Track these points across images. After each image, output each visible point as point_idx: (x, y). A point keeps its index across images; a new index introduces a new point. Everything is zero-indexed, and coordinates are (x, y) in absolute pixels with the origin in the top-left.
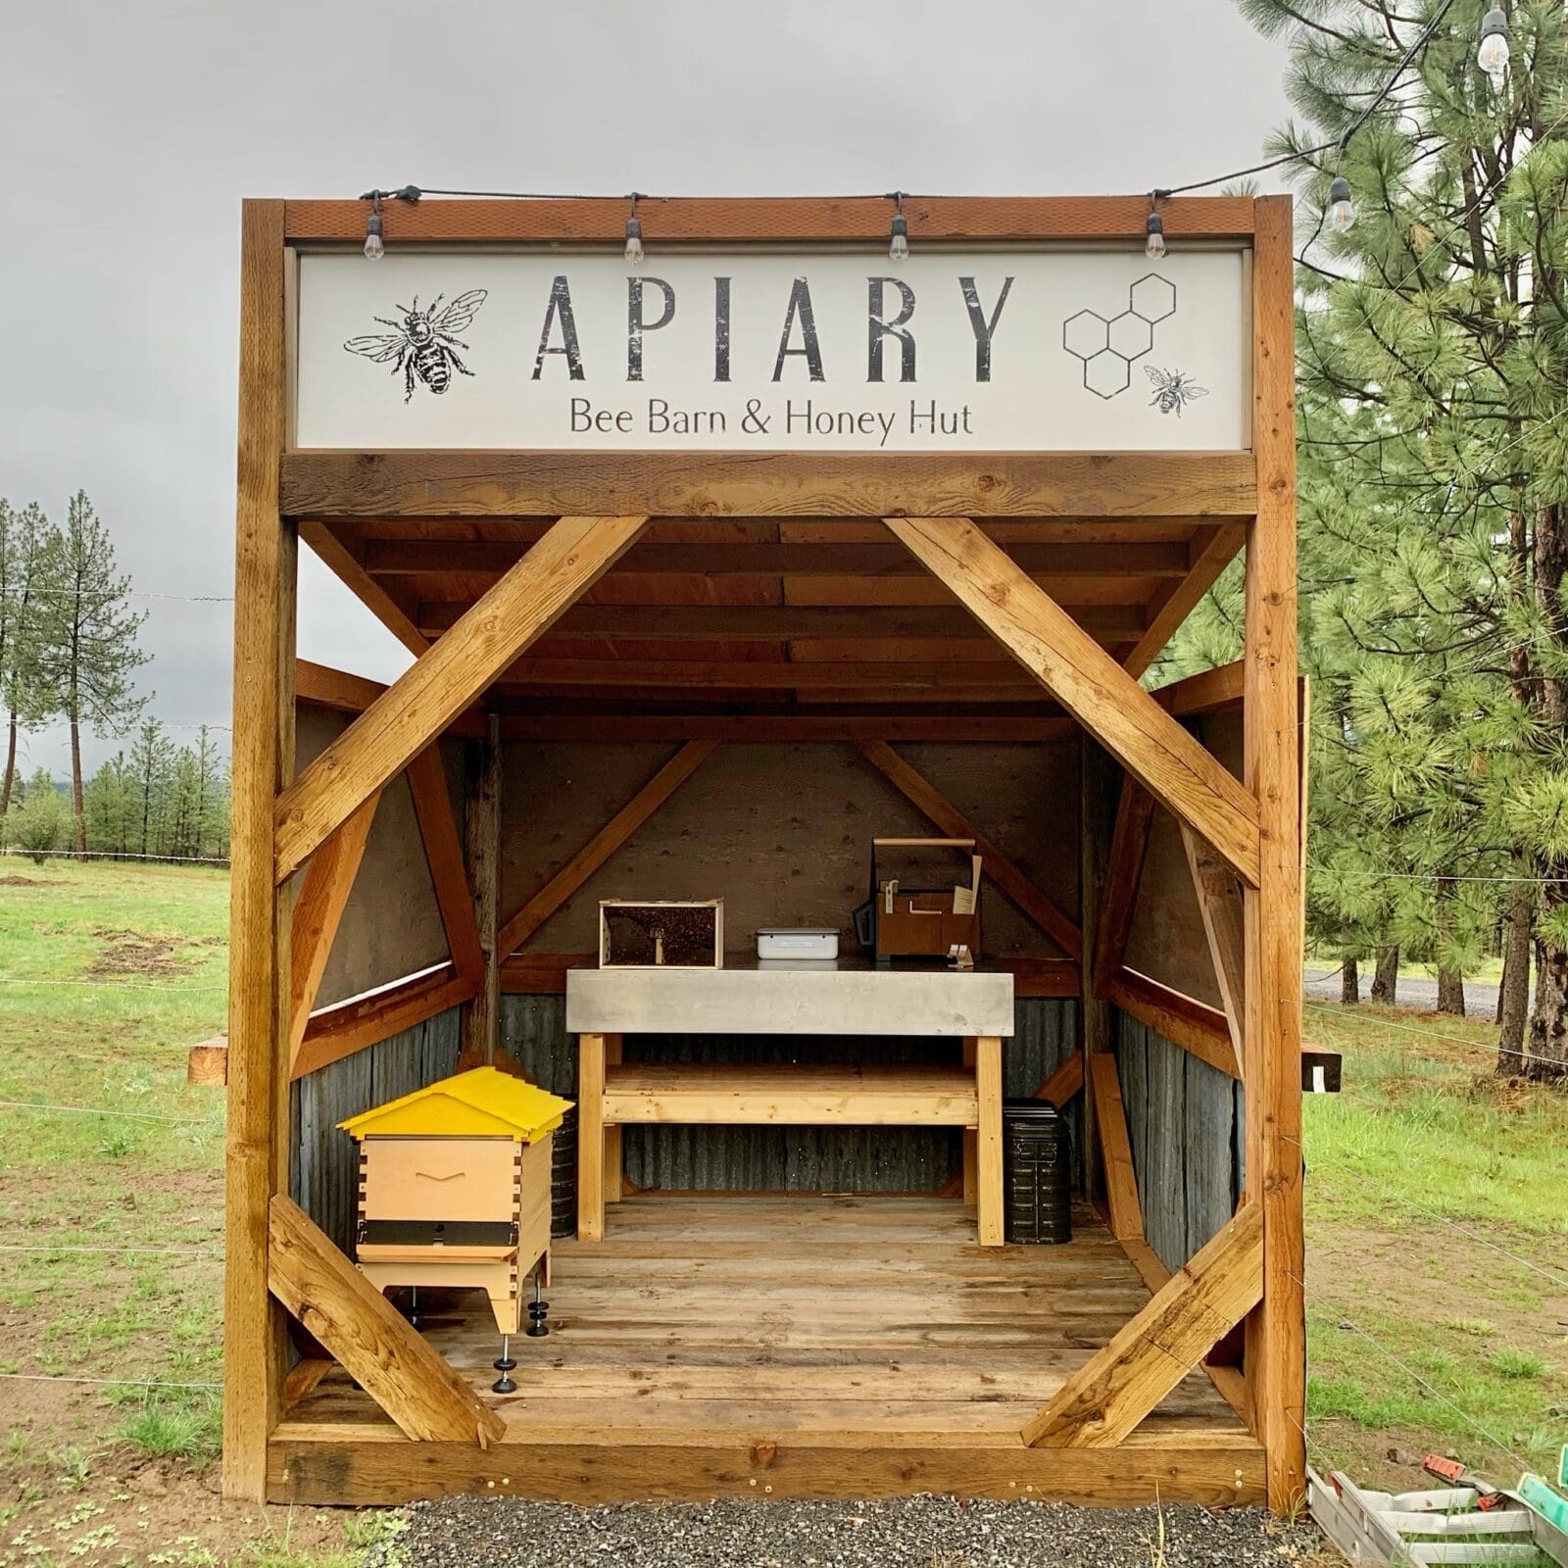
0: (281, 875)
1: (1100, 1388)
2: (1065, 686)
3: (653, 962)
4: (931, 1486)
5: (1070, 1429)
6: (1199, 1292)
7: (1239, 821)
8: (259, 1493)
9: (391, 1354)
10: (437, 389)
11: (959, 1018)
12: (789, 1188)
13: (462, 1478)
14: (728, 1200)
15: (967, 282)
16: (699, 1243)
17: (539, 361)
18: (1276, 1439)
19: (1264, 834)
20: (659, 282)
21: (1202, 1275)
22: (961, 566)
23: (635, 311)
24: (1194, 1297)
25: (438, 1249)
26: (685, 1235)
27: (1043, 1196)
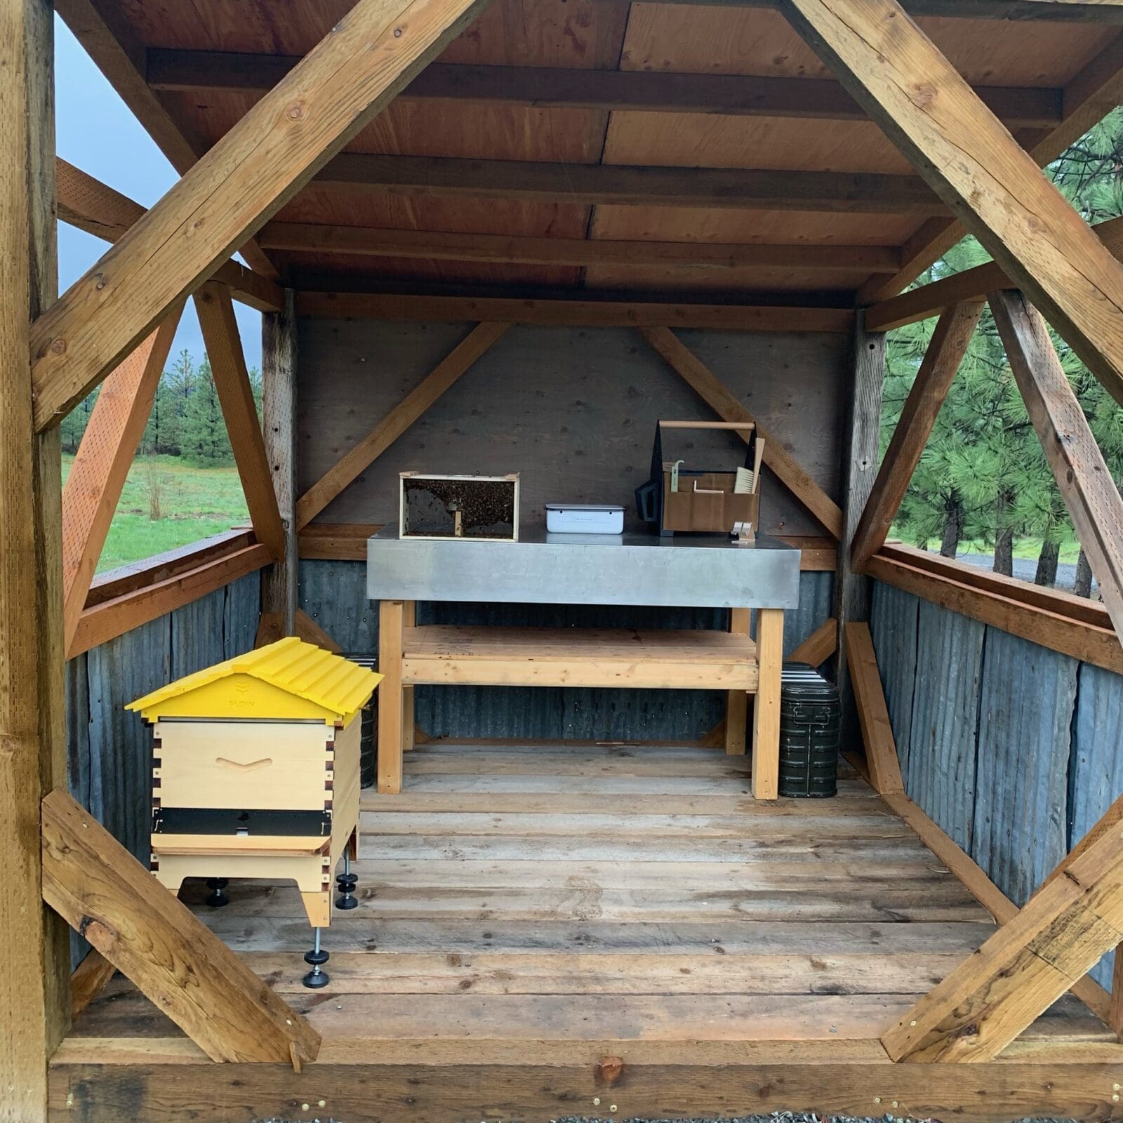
0: (43, 419)
1: (977, 1002)
2: (995, 214)
3: (452, 534)
4: (791, 1103)
5: (944, 1043)
6: (1090, 902)
8: (39, 1120)
9: (190, 969)
12: (565, 737)
13: (272, 1101)
14: (512, 748)
16: (492, 795)
21: (1096, 884)
22: (881, 58)
24: (1085, 908)
25: (242, 840)
26: (479, 786)
27: (815, 755)
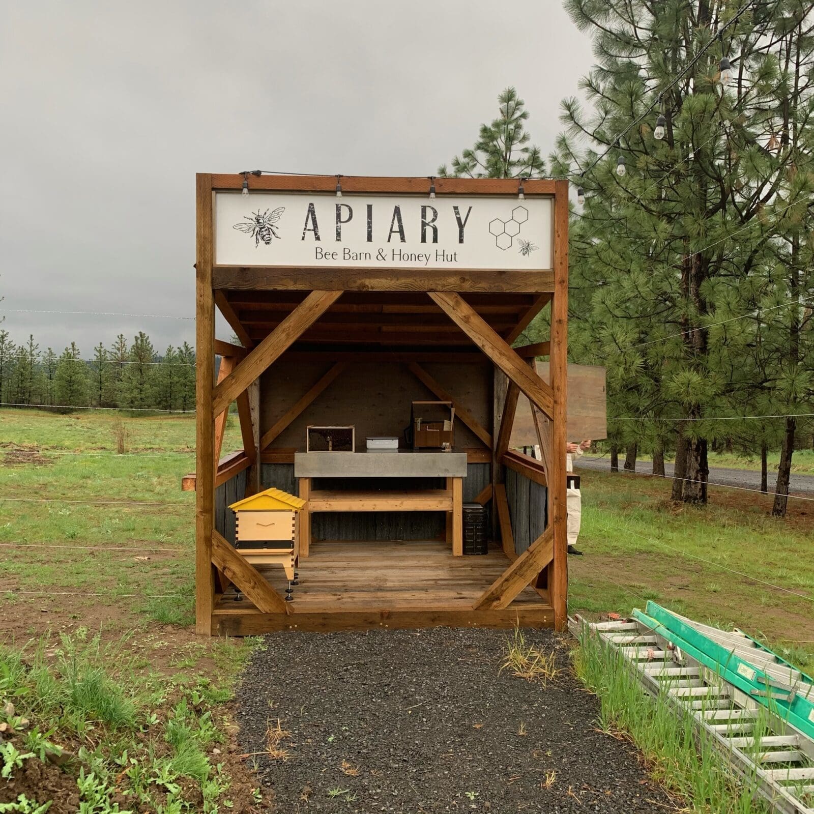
1: (499, 590)
2: (489, 351)
3: (328, 450)
4: (442, 624)
5: (489, 604)
6: (532, 556)
7: (547, 397)
8: (209, 633)
9: (255, 583)
10: (267, 243)
11: (446, 470)
12: (377, 539)
13: (281, 625)
15: (456, 208)
16: (346, 557)
17: (304, 234)
18: (557, 606)
19: (555, 402)
20: (347, 206)
21: (533, 551)
22: (454, 309)
23: (338, 216)
24: (531, 558)
25: (265, 550)
26: (341, 554)
27: (477, 537)
